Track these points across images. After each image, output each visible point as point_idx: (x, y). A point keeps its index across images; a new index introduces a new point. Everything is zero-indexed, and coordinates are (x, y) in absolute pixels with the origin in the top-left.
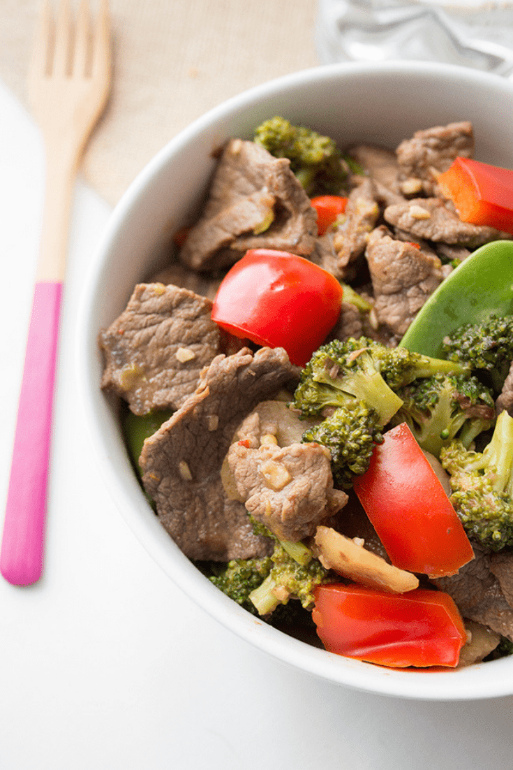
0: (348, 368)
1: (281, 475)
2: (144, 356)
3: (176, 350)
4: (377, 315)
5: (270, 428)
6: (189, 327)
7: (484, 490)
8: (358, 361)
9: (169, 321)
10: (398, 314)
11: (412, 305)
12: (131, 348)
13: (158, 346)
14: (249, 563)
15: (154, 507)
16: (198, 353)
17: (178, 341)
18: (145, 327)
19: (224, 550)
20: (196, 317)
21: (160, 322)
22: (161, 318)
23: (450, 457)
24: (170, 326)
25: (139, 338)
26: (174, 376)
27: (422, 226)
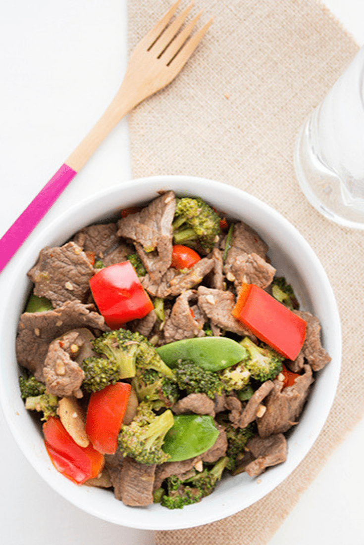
0: (122, 347)
1: (62, 371)
2: (54, 273)
3: (67, 281)
4: (164, 326)
5: (80, 343)
6: (79, 277)
7: (136, 434)
8: (129, 347)
9: (72, 267)
10: (170, 335)
11: (177, 336)
12: (51, 266)
13: (61, 273)
14: (39, 384)
15: (18, 335)
16: (76, 290)
17: (70, 279)
18: (63, 262)
19: (34, 370)
20: (84, 275)
21: (69, 265)
22: (70, 263)
23: (142, 408)
24: (71, 270)
25: (57, 265)
26: (61, 290)
27: (208, 306)
